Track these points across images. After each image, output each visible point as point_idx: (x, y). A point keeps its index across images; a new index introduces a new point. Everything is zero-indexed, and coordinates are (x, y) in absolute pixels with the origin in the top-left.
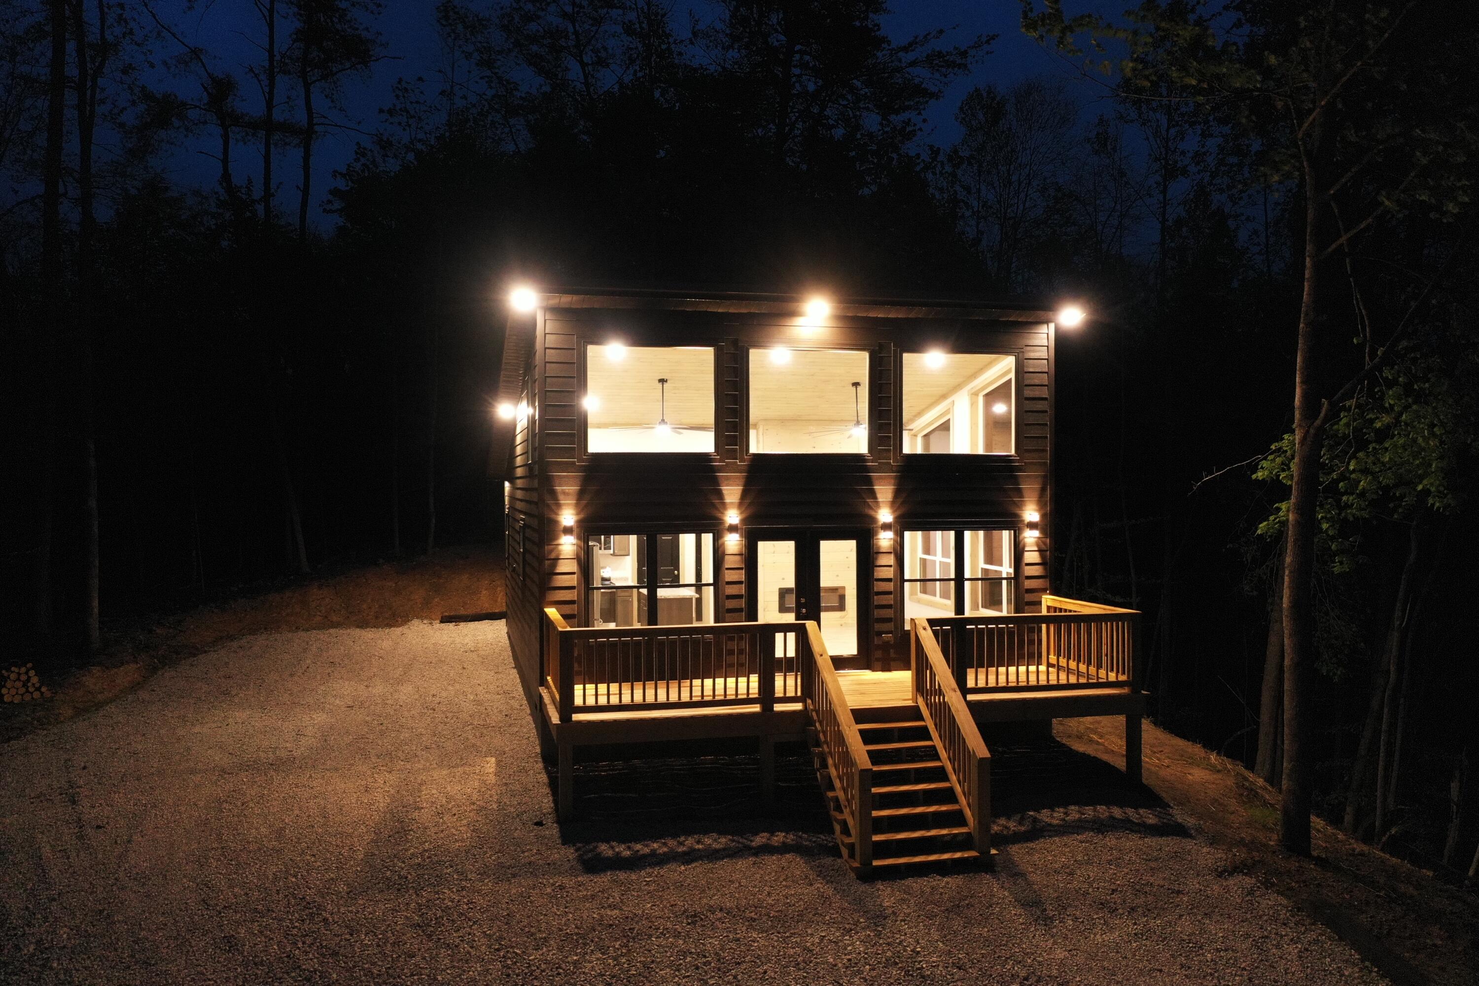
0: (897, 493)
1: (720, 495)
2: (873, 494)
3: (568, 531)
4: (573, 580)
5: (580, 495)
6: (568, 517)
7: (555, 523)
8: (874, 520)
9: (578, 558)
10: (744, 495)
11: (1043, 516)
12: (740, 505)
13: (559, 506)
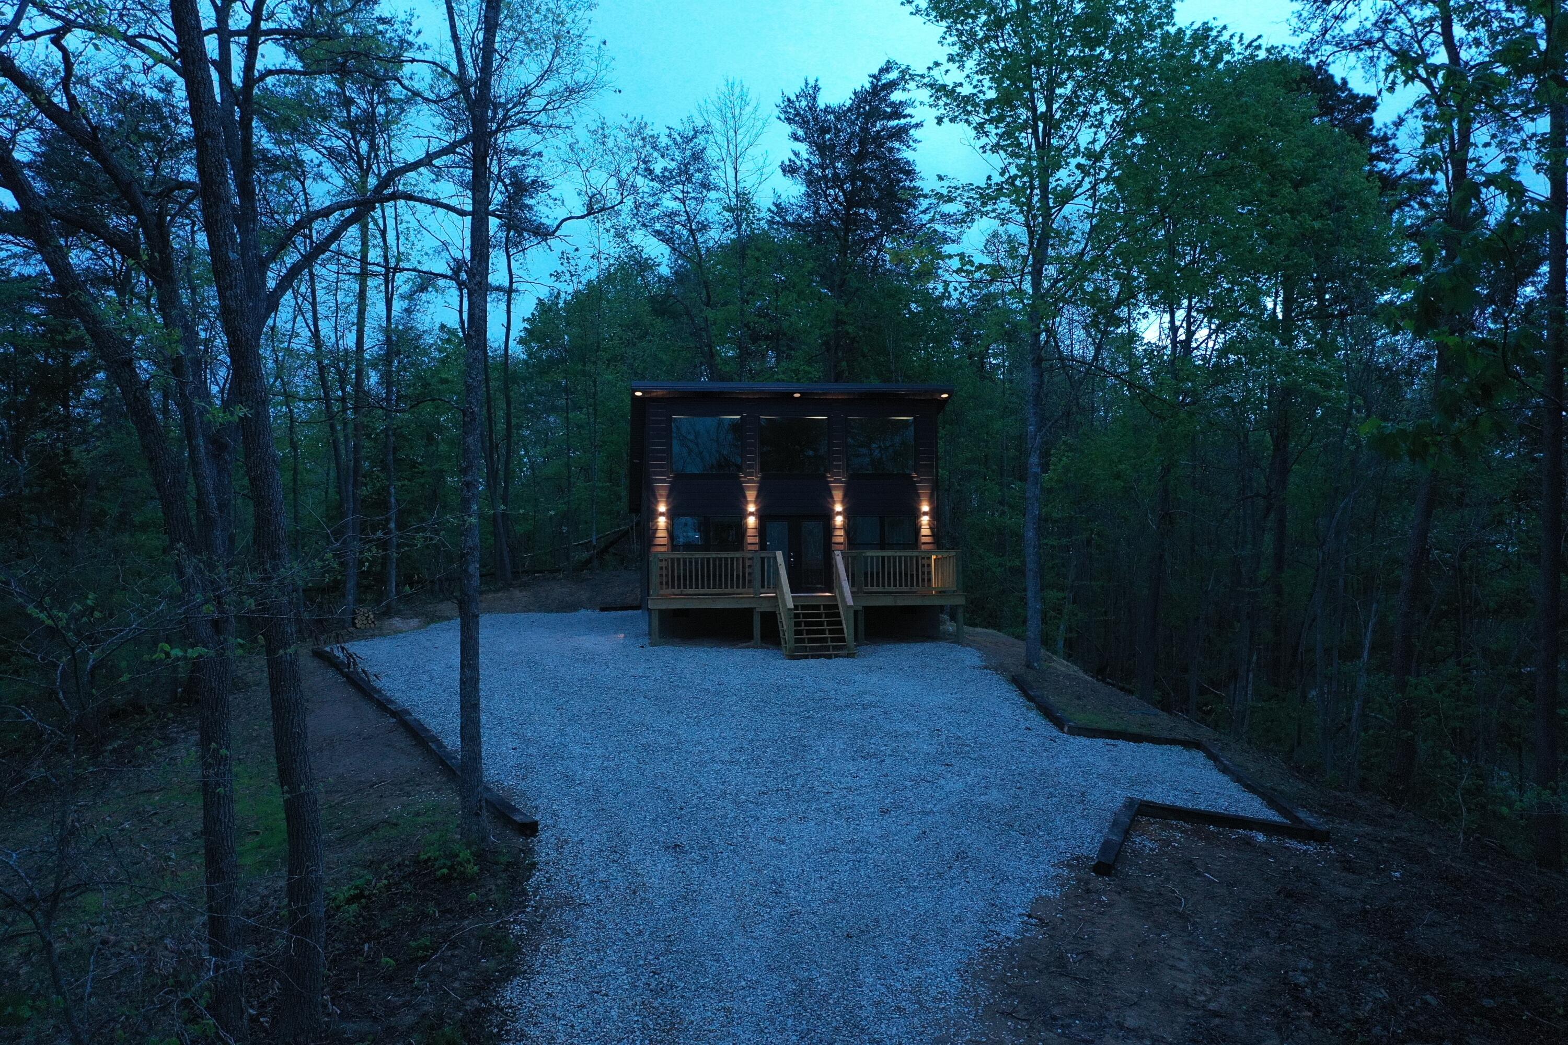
0: (845, 496)
1: (745, 497)
2: (832, 496)
3: (662, 514)
4: (664, 541)
5: (668, 496)
6: (662, 508)
7: (656, 510)
8: (833, 510)
9: (667, 529)
10: (758, 497)
11: (931, 509)
12: (756, 502)
13: (657, 502)
